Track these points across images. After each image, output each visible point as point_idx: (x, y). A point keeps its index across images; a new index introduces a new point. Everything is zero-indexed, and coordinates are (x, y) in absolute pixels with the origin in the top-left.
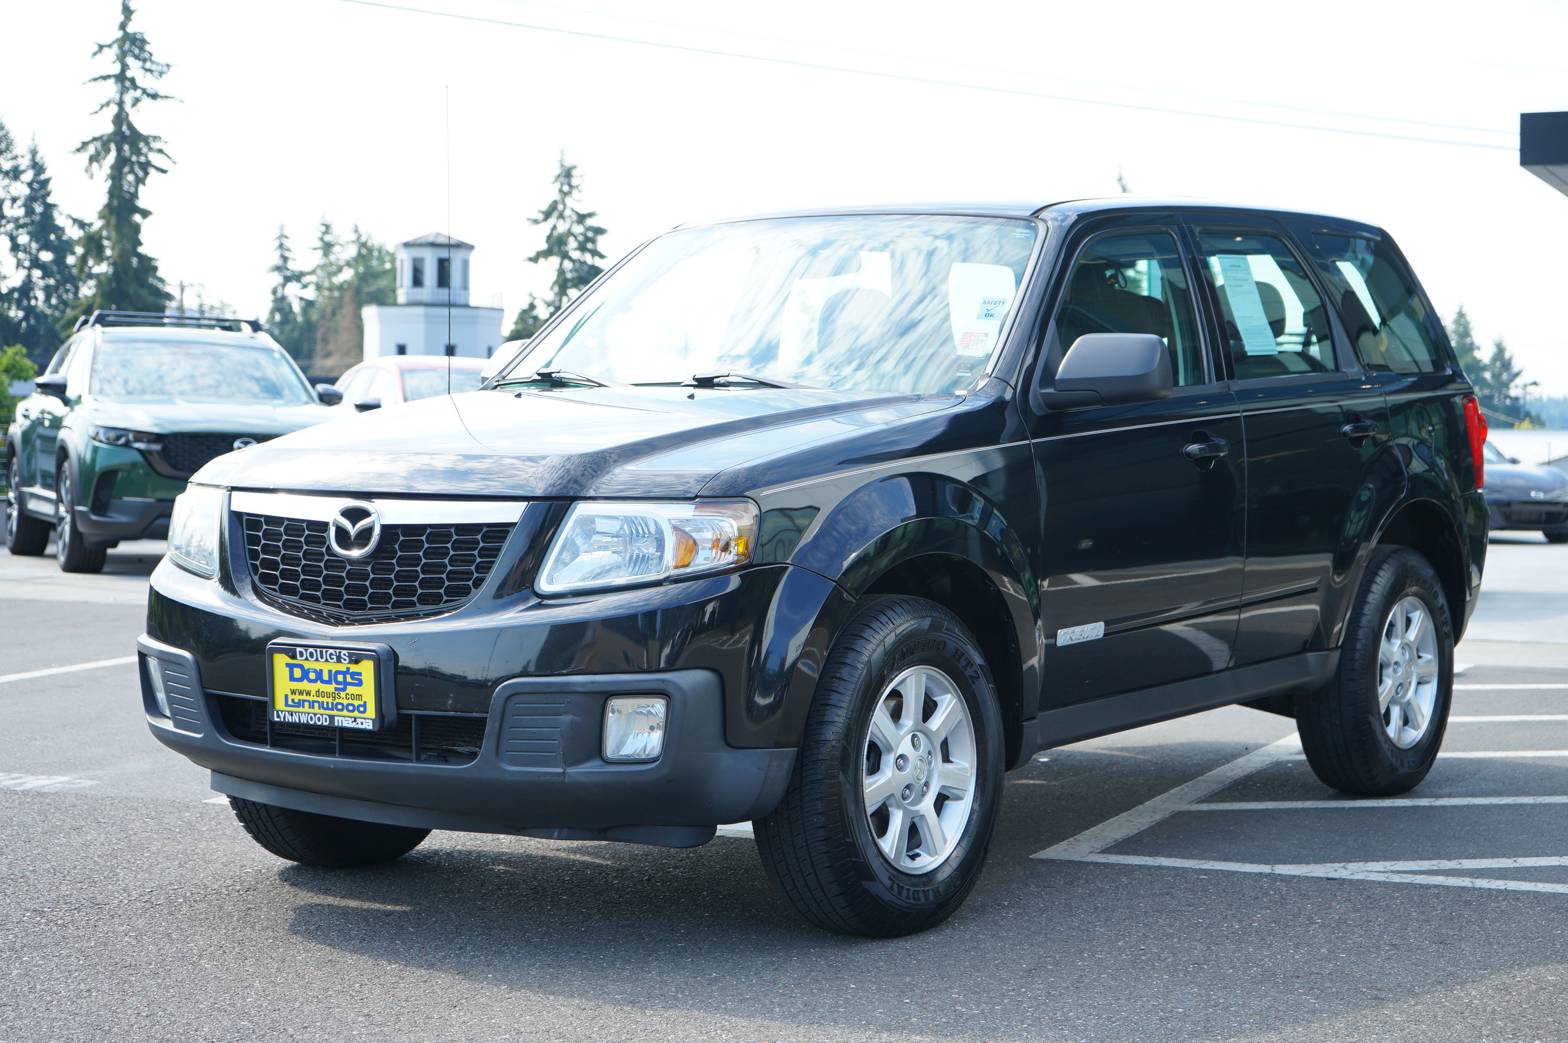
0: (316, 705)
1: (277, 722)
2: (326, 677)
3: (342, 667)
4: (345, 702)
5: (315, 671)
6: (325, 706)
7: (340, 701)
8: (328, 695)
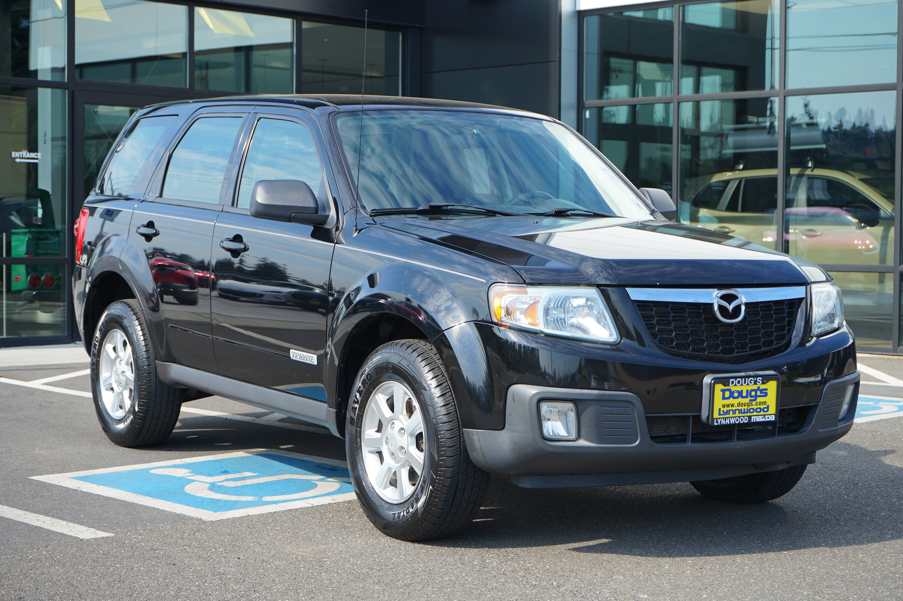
0: (737, 412)
1: (716, 425)
2: (744, 394)
3: (755, 387)
4: (755, 407)
5: (738, 392)
6: (743, 412)
7: (753, 407)
8: (745, 405)
